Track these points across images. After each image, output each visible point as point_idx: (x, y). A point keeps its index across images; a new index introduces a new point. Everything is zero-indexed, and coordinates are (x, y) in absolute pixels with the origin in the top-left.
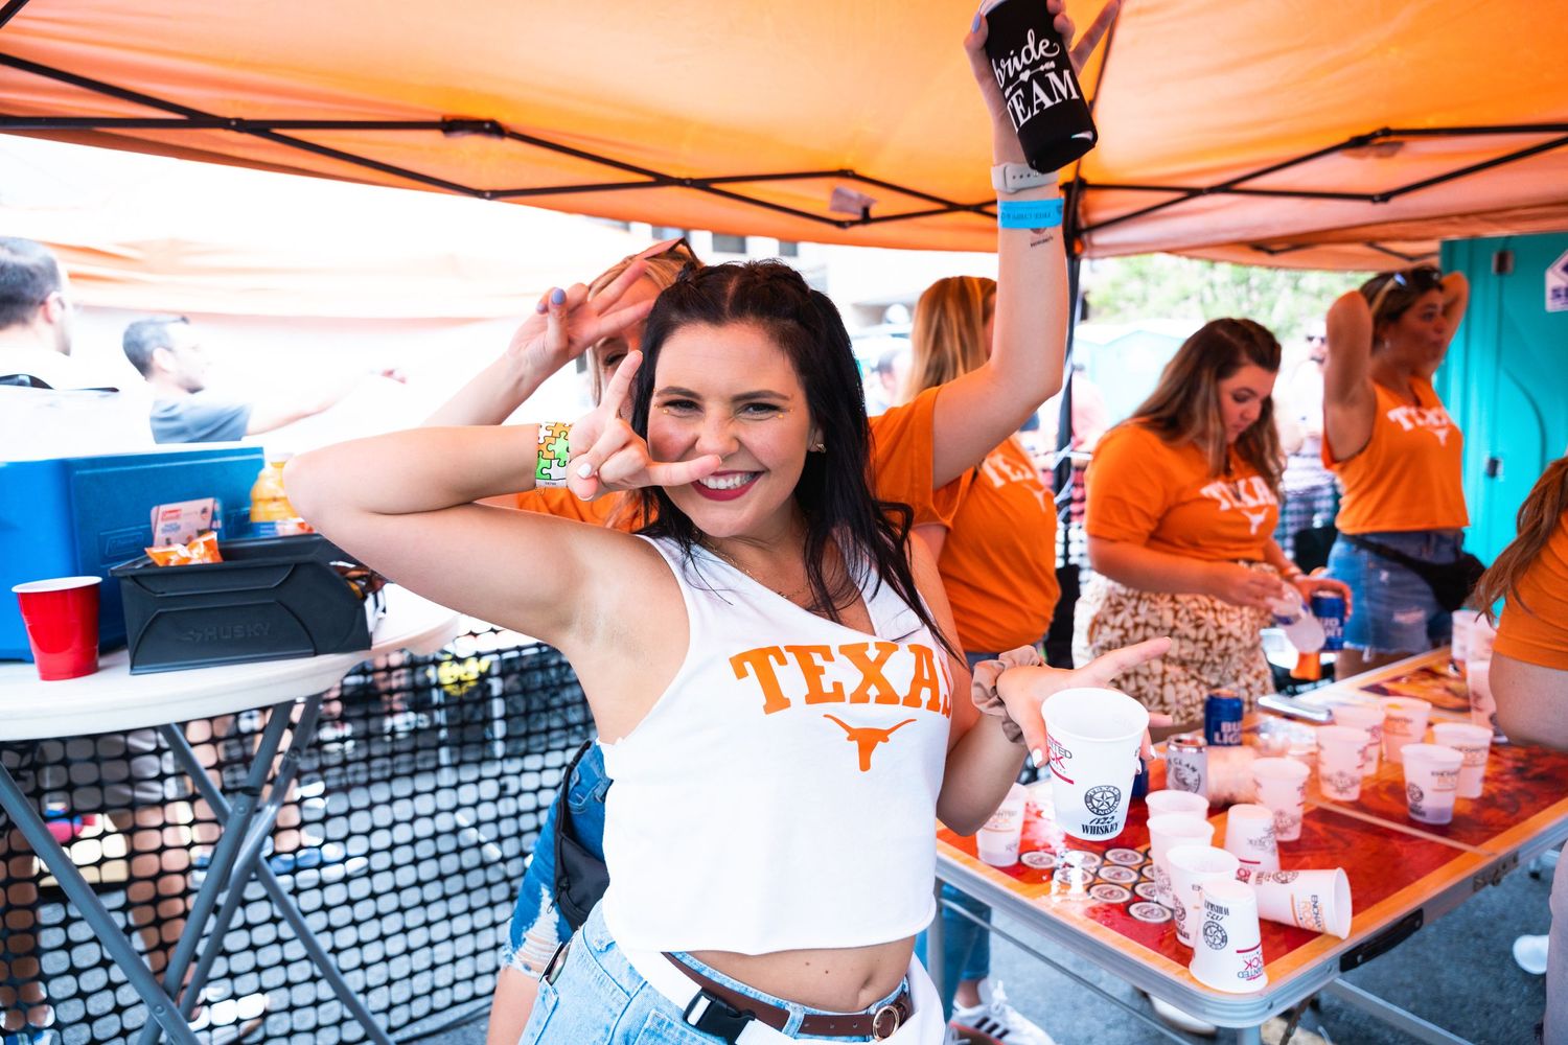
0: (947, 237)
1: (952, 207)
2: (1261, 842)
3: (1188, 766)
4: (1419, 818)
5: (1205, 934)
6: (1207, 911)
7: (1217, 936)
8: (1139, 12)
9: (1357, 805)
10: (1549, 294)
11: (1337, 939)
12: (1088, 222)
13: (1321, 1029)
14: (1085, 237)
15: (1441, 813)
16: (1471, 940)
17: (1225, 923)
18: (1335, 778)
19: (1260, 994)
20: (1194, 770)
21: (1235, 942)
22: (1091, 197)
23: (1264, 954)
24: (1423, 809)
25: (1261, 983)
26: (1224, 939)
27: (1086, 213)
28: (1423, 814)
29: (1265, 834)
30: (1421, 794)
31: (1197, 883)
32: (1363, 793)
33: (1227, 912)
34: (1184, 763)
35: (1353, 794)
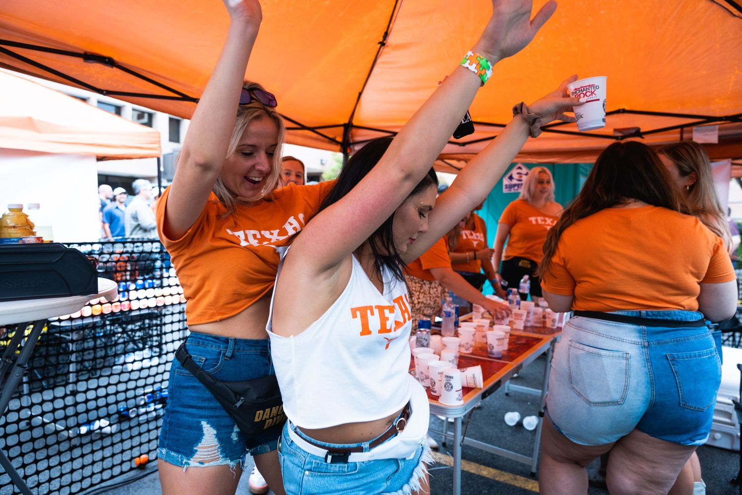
0: (299, 140)
1: (303, 127)
2: (453, 361)
3: (424, 339)
4: (492, 356)
5: (445, 387)
6: (446, 379)
7: (449, 386)
8: (384, 63)
9: (472, 354)
10: (504, 187)
11: (481, 389)
12: (353, 141)
13: (448, 453)
14: (352, 146)
15: (499, 353)
16: (490, 418)
17: (452, 382)
18: (465, 345)
19: (463, 405)
20: (426, 340)
21: (455, 388)
22: (354, 131)
23: (463, 392)
24: (494, 352)
25: (462, 402)
26: (452, 387)
27: (352, 137)
28: (493, 354)
29: (454, 358)
30: (493, 347)
31: (440, 371)
32: (473, 351)
33: (453, 378)
34: (423, 338)
35: (470, 351)
